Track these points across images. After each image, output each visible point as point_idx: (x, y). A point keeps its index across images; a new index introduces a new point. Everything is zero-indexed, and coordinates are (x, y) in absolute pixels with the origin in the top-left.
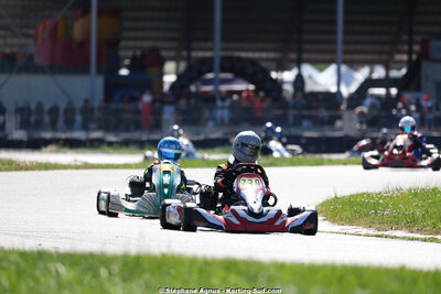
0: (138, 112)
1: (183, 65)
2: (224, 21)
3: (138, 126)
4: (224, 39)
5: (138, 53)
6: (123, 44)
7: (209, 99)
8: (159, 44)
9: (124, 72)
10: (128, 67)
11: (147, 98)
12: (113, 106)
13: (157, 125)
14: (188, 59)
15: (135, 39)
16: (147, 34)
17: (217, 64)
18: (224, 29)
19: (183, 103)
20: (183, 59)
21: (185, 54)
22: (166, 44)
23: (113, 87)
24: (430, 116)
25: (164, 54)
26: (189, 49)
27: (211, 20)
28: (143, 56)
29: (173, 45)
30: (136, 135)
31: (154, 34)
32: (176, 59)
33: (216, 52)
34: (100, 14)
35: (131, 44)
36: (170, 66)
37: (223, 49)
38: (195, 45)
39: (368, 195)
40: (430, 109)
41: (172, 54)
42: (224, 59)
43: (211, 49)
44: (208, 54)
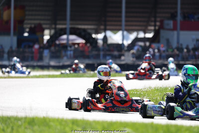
0: (32, 53)
1: (53, 31)
2: (71, 11)
3: (33, 59)
4: (72, 19)
5: (33, 26)
6: (26, 22)
7: (65, 47)
8: (42, 22)
9: (26, 34)
10: (28, 32)
11: (37, 46)
12: (21, 50)
13: (41, 59)
14: (55, 29)
15: (31, 19)
16: (36, 17)
17: (68, 31)
18: (71, 15)
19: (53, 48)
20: (53, 28)
21: (53, 26)
22: (45, 22)
23: (21, 41)
24: (164, 54)
25: (44, 26)
26: (56, 24)
27: (65, 11)
28: (35, 27)
29: (48, 22)
30: (32, 63)
31: (39, 17)
32: (50, 29)
33: (68, 25)
34: (15, 8)
35: (29, 22)
36: (47, 32)
37: (71, 24)
38: (58, 22)
39: (136, 90)
40: (164, 51)
41: (48, 26)
42: (71, 28)
43: (65, 24)
44: (64, 26)
